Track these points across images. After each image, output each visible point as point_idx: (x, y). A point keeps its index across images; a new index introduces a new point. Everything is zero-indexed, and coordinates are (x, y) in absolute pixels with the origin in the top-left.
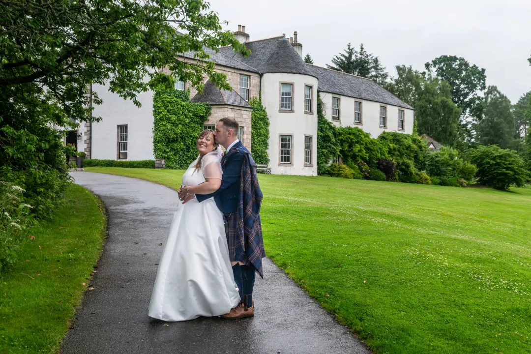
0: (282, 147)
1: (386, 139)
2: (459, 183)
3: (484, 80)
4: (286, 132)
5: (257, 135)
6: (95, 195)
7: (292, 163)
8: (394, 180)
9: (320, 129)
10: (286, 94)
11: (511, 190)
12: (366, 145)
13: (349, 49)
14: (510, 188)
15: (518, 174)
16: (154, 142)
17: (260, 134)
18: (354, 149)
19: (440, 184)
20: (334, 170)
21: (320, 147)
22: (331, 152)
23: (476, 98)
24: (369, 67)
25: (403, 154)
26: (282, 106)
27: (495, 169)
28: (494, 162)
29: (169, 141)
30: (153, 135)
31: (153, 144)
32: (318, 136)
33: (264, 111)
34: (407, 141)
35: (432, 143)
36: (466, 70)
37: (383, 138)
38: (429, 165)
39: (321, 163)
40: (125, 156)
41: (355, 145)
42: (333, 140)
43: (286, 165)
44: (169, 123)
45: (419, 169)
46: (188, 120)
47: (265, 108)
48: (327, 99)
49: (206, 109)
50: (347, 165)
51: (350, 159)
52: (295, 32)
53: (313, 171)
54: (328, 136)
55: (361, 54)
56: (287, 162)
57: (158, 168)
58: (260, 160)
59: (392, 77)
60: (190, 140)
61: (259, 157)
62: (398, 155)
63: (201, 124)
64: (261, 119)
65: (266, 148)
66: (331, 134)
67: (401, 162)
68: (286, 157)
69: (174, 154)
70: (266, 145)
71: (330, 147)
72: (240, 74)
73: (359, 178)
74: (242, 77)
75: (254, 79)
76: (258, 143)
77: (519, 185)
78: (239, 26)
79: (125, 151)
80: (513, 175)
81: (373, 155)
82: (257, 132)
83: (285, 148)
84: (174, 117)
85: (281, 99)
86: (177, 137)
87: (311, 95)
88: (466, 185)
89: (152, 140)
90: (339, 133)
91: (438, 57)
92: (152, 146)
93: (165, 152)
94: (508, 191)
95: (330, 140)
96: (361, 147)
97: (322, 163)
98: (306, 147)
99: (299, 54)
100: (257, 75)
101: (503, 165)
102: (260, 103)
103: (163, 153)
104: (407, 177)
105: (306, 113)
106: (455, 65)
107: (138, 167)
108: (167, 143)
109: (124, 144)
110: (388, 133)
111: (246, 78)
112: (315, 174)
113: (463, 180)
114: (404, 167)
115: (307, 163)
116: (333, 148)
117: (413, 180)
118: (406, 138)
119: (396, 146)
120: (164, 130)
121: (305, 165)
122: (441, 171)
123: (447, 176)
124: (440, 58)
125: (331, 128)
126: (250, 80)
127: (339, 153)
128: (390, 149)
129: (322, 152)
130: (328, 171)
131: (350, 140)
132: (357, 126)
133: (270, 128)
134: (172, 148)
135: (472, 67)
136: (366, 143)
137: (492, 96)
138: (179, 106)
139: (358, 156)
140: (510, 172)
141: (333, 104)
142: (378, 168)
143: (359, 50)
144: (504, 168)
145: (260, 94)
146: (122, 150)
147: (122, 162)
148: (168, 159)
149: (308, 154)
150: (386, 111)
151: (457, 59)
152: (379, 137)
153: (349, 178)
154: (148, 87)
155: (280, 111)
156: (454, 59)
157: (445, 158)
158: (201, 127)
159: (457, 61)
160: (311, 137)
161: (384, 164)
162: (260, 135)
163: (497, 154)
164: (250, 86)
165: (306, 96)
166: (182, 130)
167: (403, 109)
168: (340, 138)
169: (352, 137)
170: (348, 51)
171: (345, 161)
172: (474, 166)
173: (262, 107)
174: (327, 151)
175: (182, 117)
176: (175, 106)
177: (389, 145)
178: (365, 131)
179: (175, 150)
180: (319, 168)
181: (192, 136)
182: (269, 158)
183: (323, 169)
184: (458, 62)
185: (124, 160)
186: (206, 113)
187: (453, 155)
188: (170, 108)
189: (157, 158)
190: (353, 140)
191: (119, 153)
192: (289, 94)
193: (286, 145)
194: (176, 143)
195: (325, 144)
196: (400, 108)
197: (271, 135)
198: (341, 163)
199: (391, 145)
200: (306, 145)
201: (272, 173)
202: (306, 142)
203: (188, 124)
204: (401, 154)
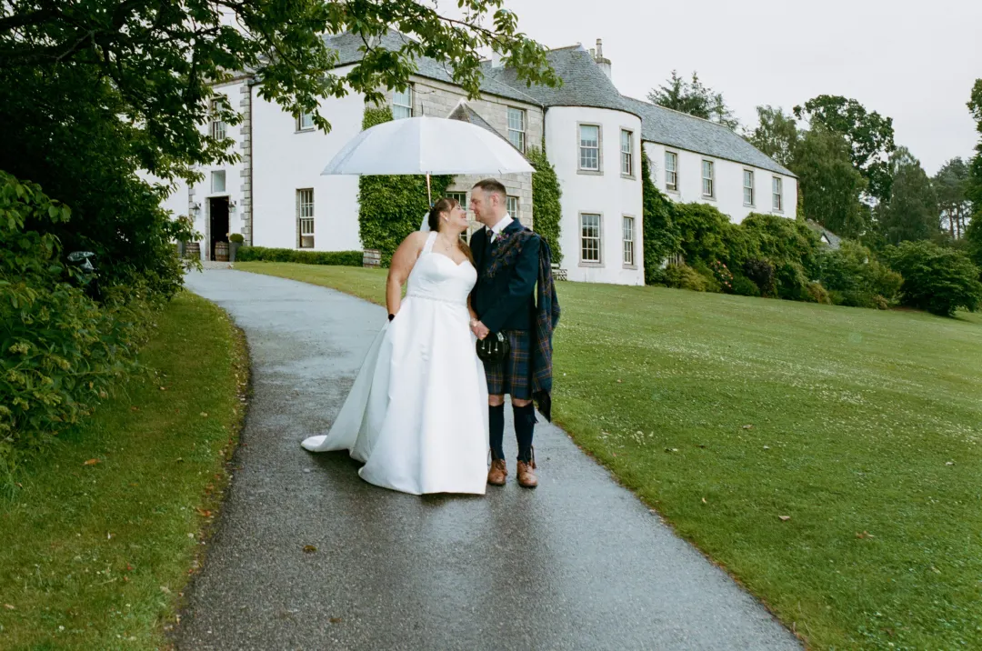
0: (584, 234)
1: (755, 226)
2: (875, 301)
3: (892, 137)
4: (590, 208)
5: (541, 212)
6: (237, 328)
7: (602, 262)
8: (772, 295)
9: (648, 205)
10: (589, 143)
11: (959, 316)
12: (725, 235)
13: (674, 78)
14: (955, 312)
15: (971, 290)
16: (360, 220)
17: (547, 210)
18: (705, 241)
19: (844, 304)
20: (672, 277)
21: (648, 236)
22: (667, 246)
23: (879, 165)
24: (707, 108)
25: (784, 252)
26: (583, 164)
27: (932, 280)
28: (930, 269)
29: (386, 218)
30: (358, 206)
31: (358, 223)
32: (644, 216)
33: (551, 171)
34: (789, 229)
35: (824, 234)
36: (861, 119)
37: (750, 222)
38: (825, 271)
39: (650, 263)
40: (311, 241)
41: (706, 235)
42: (670, 224)
43: (591, 265)
44: (386, 186)
45: (809, 277)
46: (419, 182)
47: (553, 166)
48: (657, 154)
50: (695, 268)
51: (698, 258)
52: (598, 40)
53: (637, 277)
54: (662, 218)
55: (694, 88)
56: (593, 261)
57: (369, 264)
59: (745, 126)
62: (776, 254)
63: (442, 191)
64: (547, 185)
65: (557, 235)
66: (666, 215)
67: (781, 264)
68: (591, 251)
70: (556, 229)
71: (664, 236)
72: (509, 106)
73: (715, 291)
74: (512, 110)
75: (534, 115)
76: (542, 225)
77: (971, 309)
79: (310, 234)
80: (962, 292)
81: (736, 251)
82: (542, 207)
83: (590, 235)
85: (580, 151)
86: (400, 212)
87: (629, 146)
88: (886, 306)
89: (357, 216)
90: (679, 212)
91: (815, 98)
92: (357, 226)
93: (380, 237)
94: (953, 318)
95: (665, 224)
96: (716, 238)
97: (652, 263)
98: (626, 236)
99: (608, 76)
100: (538, 109)
101: (945, 274)
102: (545, 158)
103: (377, 239)
104: (791, 291)
105: (624, 177)
106: (843, 111)
107: (334, 264)
108: (383, 222)
109: (308, 222)
110: (758, 215)
111: (519, 112)
112: (641, 282)
113: (880, 297)
114: (787, 274)
115: (627, 263)
116: (670, 238)
117: (801, 296)
118: (788, 226)
119: (772, 238)
120: (377, 198)
121: (625, 267)
122: (844, 283)
123: (854, 290)
124: (818, 99)
125: (668, 204)
126: (526, 118)
127: (680, 247)
128: (763, 242)
129: (652, 245)
130: (663, 277)
131: (697, 226)
132: (707, 202)
133: (563, 201)
134: (391, 231)
135: (872, 115)
136: (724, 231)
137: (902, 163)
139: (711, 253)
140: (957, 286)
141: (667, 164)
142: (745, 274)
143: (690, 81)
144: (948, 280)
145: (543, 142)
146: (304, 232)
147: (306, 253)
148: (385, 249)
149: (629, 246)
150: (753, 179)
151: (846, 101)
152: (744, 222)
153: (698, 290)
154: (346, 86)
155: (580, 172)
156: (841, 101)
157: (849, 260)
159: (846, 104)
160: (633, 219)
161: (756, 267)
162: (547, 212)
163: (932, 256)
164: (527, 128)
165: (623, 148)
166: (409, 200)
167: (779, 176)
168: (681, 221)
169: (700, 220)
170: (673, 81)
171: (689, 261)
172: (898, 275)
173: (549, 166)
174: (660, 243)
177: (761, 236)
178: (722, 210)
179: (396, 234)
180: (647, 273)
182: (562, 253)
183: (655, 274)
184: (846, 106)
185: (308, 250)
187: (863, 256)
189: (366, 247)
190: (704, 226)
191: (301, 237)
192: (595, 144)
193: (590, 230)
194: (398, 222)
195: (656, 232)
196: (775, 175)
197: (563, 213)
198: (683, 263)
199: (765, 236)
200: (625, 232)
201: (569, 278)
202: (625, 226)
203: (419, 189)
204: (781, 252)
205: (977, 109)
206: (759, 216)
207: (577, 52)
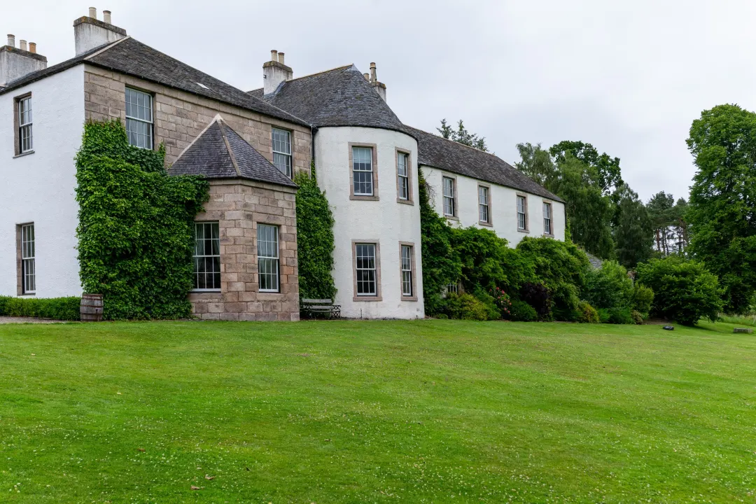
0: (359, 266)
1: (530, 250)
2: (633, 317)
3: (619, 174)
4: (366, 237)
5: (311, 243)
7: (379, 295)
8: (547, 318)
9: (426, 231)
10: (362, 166)
11: (702, 325)
12: (503, 260)
13: (444, 127)
14: (699, 321)
16: (80, 258)
17: (317, 241)
18: (484, 267)
19: (610, 322)
20: (453, 306)
21: (427, 265)
22: (447, 273)
23: (609, 197)
25: (558, 275)
26: (356, 189)
29: (114, 255)
31: (78, 263)
32: (423, 244)
33: (322, 197)
34: (561, 251)
36: (594, 161)
37: (525, 246)
38: (592, 291)
39: (430, 293)
41: (486, 260)
42: (450, 250)
43: (368, 299)
44: (112, 215)
45: (581, 297)
46: (157, 210)
47: (324, 192)
48: (435, 179)
49: (196, 188)
50: (476, 295)
51: (478, 285)
52: (372, 64)
53: (416, 310)
54: (441, 244)
55: (460, 135)
56: (369, 294)
58: (319, 291)
60: (166, 254)
61: (317, 284)
62: (551, 277)
63: (190, 220)
64: (317, 213)
65: (329, 267)
66: (446, 242)
67: (556, 287)
68: (367, 283)
69: (129, 283)
70: (329, 262)
71: (444, 263)
72: (273, 126)
73: (495, 319)
74: (277, 132)
75: (301, 138)
76: (312, 257)
78: (272, 51)
81: (514, 275)
82: (311, 237)
83: (366, 266)
84: (123, 204)
85: (352, 175)
86: (134, 247)
87: (407, 168)
88: (642, 320)
89: (77, 253)
90: (458, 237)
91: (558, 143)
92: (77, 267)
93: (105, 279)
95: (445, 251)
96: (495, 264)
97: (432, 293)
98: (404, 266)
99: (382, 97)
100: (306, 131)
102: (315, 183)
103: (101, 282)
104: (565, 313)
105: (400, 202)
106: (580, 154)
108: (111, 260)
110: (531, 239)
111: (285, 134)
112: (421, 314)
113: (637, 313)
114: (562, 295)
115: (406, 294)
116: (450, 266)
117: (574, 317)
118: (559, 248)
119: (546, 261)
120: (100, 231)
121: (404, 298)
122: (608, 300)
123: (616, 307)
125: (447, 230)
126: (293, 140)
127: (460, 274)
128: (538, 266)
129: (432, 274)
130: (444, 307)
131: (476, 251)
132: (484, 227)
133: (336, 230)
134: (122, 271)
135: (603, 156)
136: (502, 256)
137: (624, 197)
138: (136, 180)
139: (491, 279)
141: (445, 189)
142: (523, 298)
143: (457, 129)
145: (313, 167)
147: (27, 302)
148: (113, 294)
149: (408, 276)
150: (526, 204)
151: (582, 145)
152: (519, 246)
153: (480, 320)
155: (353, 198)
156: (579, 145)
157: (611, 278)
158: (188, 225)
159: (584, 148)
160: (411, 247)
161: (533, 290)
162: (317, 242)
164: (293, 150)
165: (400, 171)
166: (144, 232)
167: (549, 201)
168: (461, 247)
169: (480, 245)
170: (443, 129)
171: (469, 288)
172: (650, 290)
173: (320, 192)
174: (440, 271)
175: (143, 204)
176: (126, 180)
177: (535, 259)
178: (499, 235)
179: (129, 275)
180: (428, 303)
181: (168, 245)
182: (336, 287)
183: (435, 304)
185: (30, 297)
186: (199, 196)
187: (621, 274)
188: (112, 183)
189: (87, 293)
190: (483, 251)
192: (368, 166)
193: (365, 261)
194: (131, 260)
195: (436, 260)
196: (546, 200)
197: (336, 243)
198: (463, 290)
199: (540, 259)
200: (403, 261)
201: (342, 314)
202: (402, 254)
203: (158, 218)
204: (556, 275)
205: (694, 144)
206: (533, 241)
207: (350, 72)
